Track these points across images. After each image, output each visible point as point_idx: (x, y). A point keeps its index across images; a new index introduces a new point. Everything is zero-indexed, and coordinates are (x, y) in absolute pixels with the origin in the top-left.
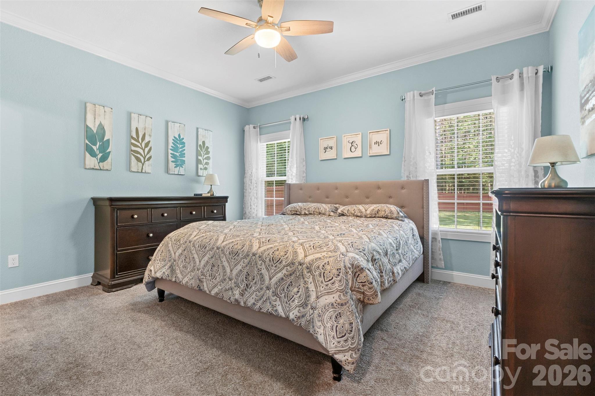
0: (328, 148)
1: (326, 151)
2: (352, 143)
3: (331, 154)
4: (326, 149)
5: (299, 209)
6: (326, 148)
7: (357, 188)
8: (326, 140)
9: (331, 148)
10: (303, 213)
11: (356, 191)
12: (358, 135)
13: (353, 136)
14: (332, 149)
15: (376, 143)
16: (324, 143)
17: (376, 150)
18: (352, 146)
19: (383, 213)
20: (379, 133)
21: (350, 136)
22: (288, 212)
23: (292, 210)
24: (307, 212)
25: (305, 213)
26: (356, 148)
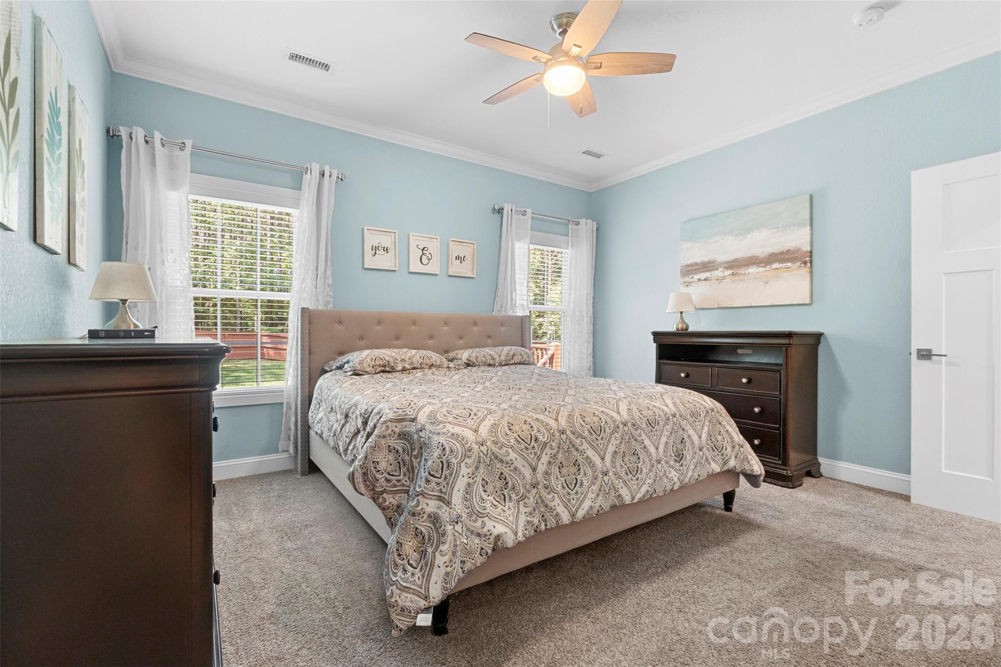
0: (380, 248)
1: (375, 253)
2: (423, 250)
3: (383, 261)
4: (375, 249)
5: (392, 361)
6: (377, 248)
7: (446, 324)
8: (377, 232)
9: (386, 250)
10: (399, 368)
11: (445, 328)
12: (433, 240)
13: (425, 239)
14: (387, 253)
15: (458, 258)
16: (372, 239)
17: (456, 268)
18: (423, 254)
19: (520, 357)
20: (462, 244)
21: (421, 238)
22: (369, 369)
23: (376, 365)
24: (408, 367)
25: (404, 367)
26: (429, 260)
